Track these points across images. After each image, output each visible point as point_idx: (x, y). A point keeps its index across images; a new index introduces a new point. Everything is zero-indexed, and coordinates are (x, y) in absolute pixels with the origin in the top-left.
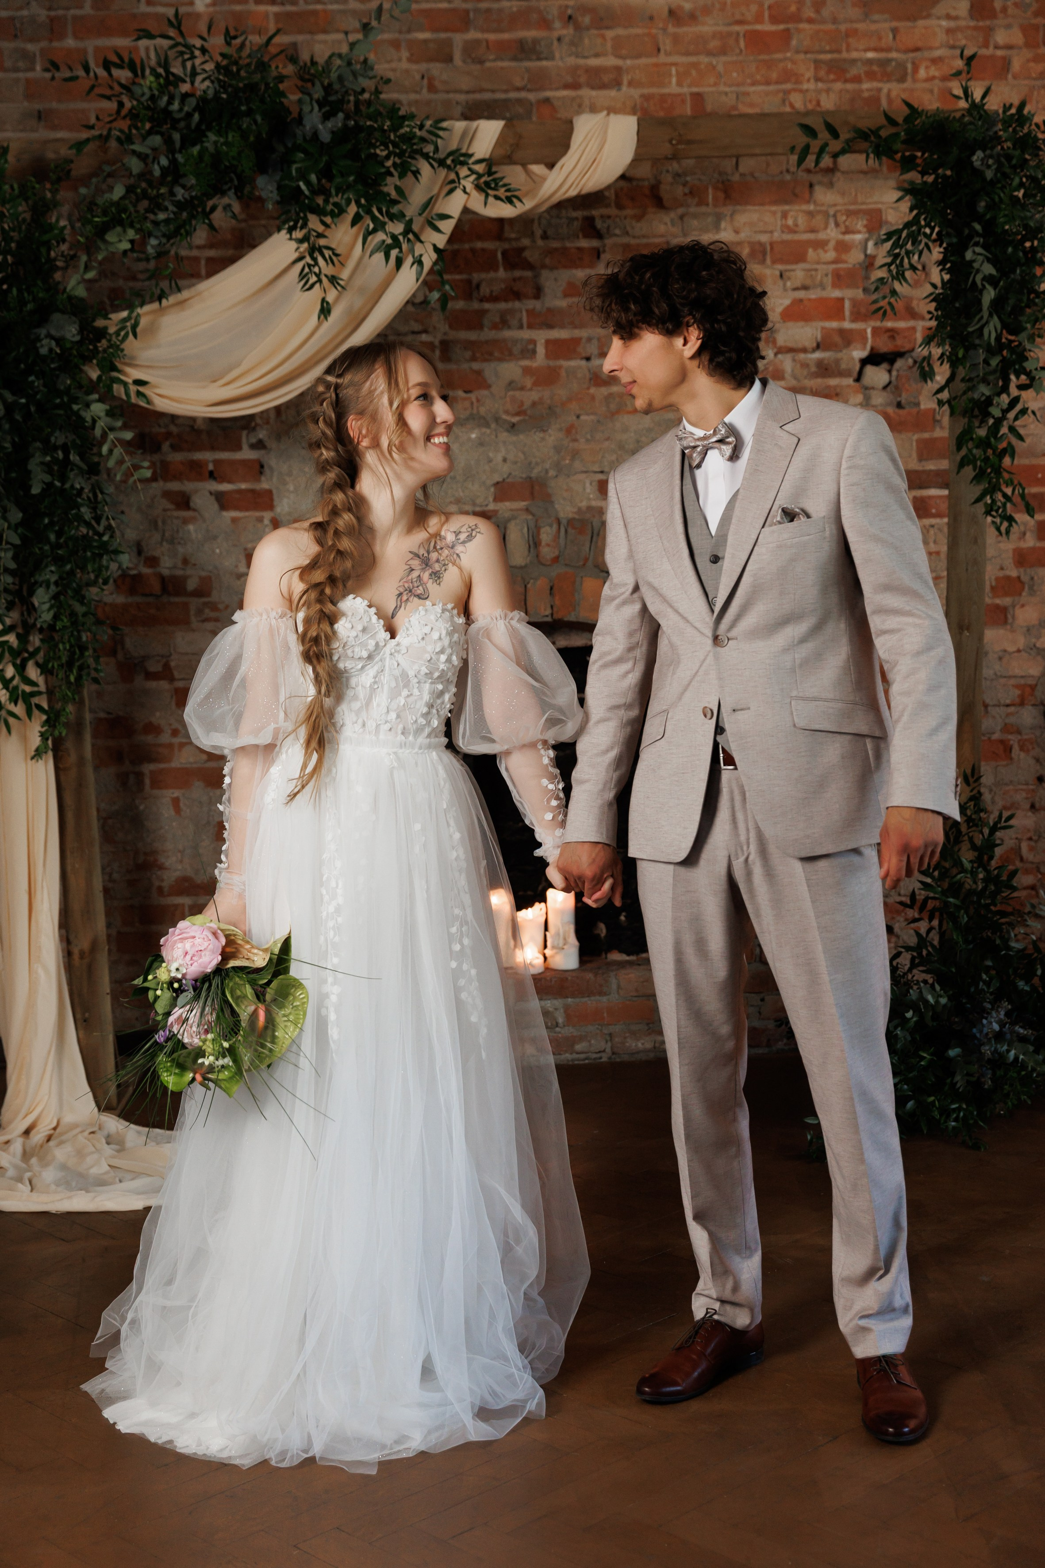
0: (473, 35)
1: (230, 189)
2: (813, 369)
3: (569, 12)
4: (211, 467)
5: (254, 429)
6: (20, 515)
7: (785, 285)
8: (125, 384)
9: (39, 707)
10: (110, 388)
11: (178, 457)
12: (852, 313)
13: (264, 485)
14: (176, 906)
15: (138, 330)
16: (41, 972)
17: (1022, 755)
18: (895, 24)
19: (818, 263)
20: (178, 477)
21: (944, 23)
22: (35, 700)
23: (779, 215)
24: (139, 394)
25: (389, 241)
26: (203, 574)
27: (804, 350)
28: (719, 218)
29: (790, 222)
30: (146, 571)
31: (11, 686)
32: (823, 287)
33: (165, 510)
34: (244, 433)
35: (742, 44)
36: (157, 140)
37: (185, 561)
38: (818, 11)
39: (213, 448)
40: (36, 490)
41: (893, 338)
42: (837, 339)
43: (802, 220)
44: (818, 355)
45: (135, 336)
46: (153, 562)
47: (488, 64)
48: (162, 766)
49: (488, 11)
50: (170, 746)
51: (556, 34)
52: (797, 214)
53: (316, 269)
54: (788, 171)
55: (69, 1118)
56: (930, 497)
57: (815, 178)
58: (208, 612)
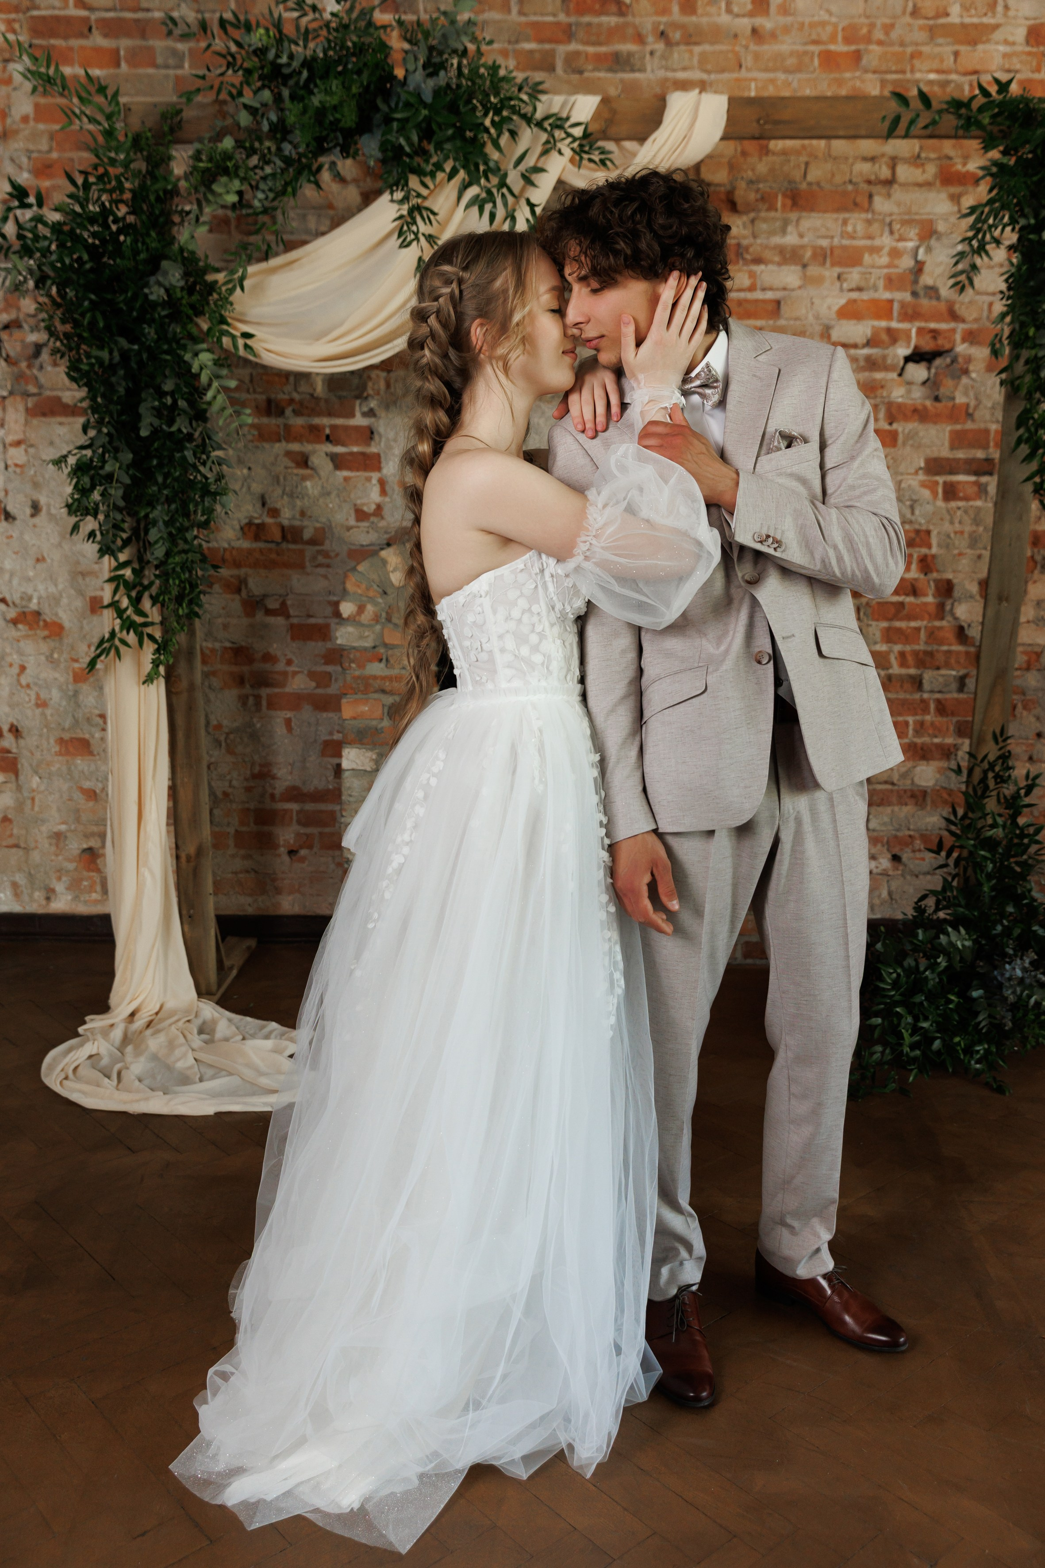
0: (573, 46)
1: (335, 147)
2: (862, 363)
3: (662, 27)
4: (327, 431)
5: (366, 398)
6: (131, 456)
7: (841, 286)
8: (233, 337)
9: (151, 637)
10: (219, 340)
11: (299, 422)
12: (900, 314)
13: (373, 449)
14: (285, 811)
15: (246, 283)
16: (147, 874)
17: (1025, 713)
18: (957, 47)
19: (873, 267)
20: (298, 439)
21: (1002, 48)
22: (149, 630)
23: (840, 222)
24: (246, 346)
25: (484, 195)
26: (318, 525)
27: (855, 346)
28: (786, 223)
29: (850, 228)
30: (269, 520)
31: (125, 616)
32: (875, 288)
33: (286, 468)
34: (358, 402)
35: (816, 62)
36: (266, 95)
37: (303, 514)
38: (887, 34)
39: (330, 414)
40: (144, 433)
41: (935, 338)
42: (884, 337)
43: (860, 227)
44: (866, 351)
45: (242, 289)
46: (274, 512)
47: (586, 74)
48: (277, 690)
49: (589, 25)
50: (285, 674)
51: (648, 48)
52: (856, 222)
53: (414, 228)
54: (850, 182)
55: (170, 1004)
56: (959, 483)
57: (875, 189)
58: (321, 559)
